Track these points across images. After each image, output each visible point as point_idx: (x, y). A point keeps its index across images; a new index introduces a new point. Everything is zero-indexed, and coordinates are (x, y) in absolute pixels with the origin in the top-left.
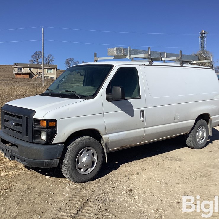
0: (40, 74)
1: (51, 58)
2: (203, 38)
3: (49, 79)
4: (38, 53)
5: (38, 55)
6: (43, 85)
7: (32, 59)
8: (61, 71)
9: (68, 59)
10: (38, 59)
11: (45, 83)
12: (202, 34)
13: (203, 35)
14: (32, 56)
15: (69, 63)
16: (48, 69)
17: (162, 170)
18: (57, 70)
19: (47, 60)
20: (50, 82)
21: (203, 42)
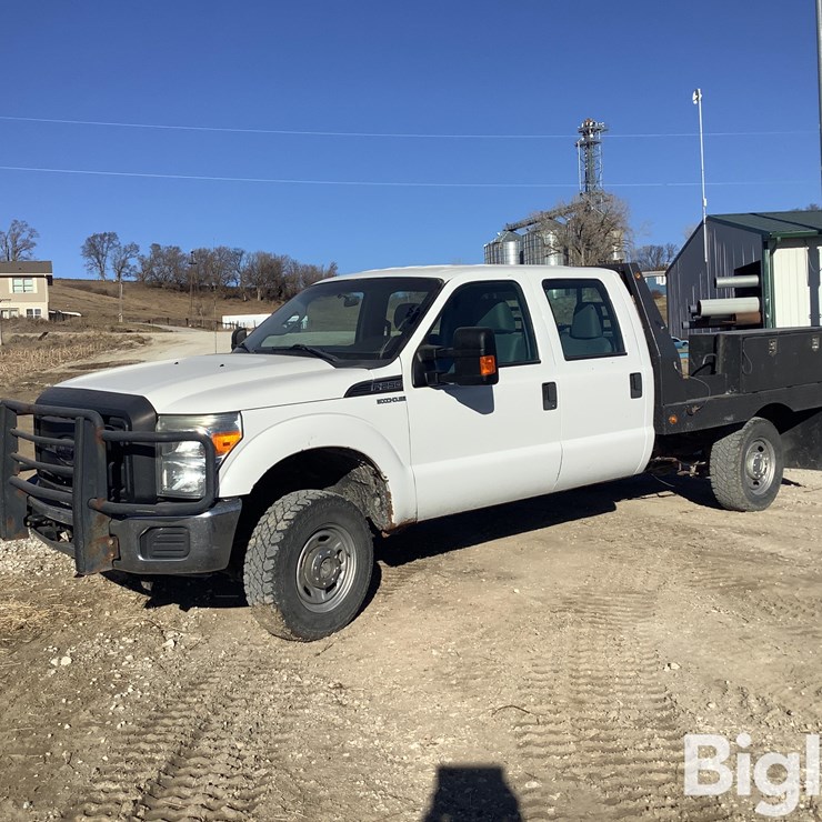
1: (25, 236)
2: (588, 145)
9: (95, 236)
12: (585, 133)
13: (592, 136)
15: (97, 254)
16: (14, 277)
17: (450, 614)
18: (50, 280)
19: (9, 244)
20: (25, 329)
21: (590, 161)
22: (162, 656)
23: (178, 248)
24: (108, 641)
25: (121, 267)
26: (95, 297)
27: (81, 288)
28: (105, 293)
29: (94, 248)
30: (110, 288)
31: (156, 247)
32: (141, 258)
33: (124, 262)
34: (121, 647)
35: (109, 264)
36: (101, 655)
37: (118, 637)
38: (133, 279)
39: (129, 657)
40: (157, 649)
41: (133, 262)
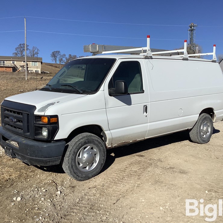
0: (24, 67)
1: (36, 51)
2: (192, 30)
3: (33, 72)
4: (22, 46)
5: (22, 47)
6: (26, 79)
7: (16, 52)
8: (47, 64)
9: (54, 52)
10: (22, 52)
11: (29, 77)
12: (191, 27)
13: (193, 28)
14: (16, 49)
15: (55, 56)
16: (32, 62)
18: (42, 63)
19: (32, 53)
20: (34, 76)
21: (192, 35)
22: (55, 199)
23: (76, 56)
24: (36, 189)
25: (61, 60)
26: (54, 68)
27: (50, 65)
28: (56, 67)
29: (54, 55)
30: (58, 66)
31: (70, 55)
32: (66, 58)
33: (62, 59)
34: (41, 193)
35: (58, 59)
36: (33, 196)
37: (41, 188)
38: (64, 64)
39: (42, 199)
40: (53, 195)
41: (64, 59)
